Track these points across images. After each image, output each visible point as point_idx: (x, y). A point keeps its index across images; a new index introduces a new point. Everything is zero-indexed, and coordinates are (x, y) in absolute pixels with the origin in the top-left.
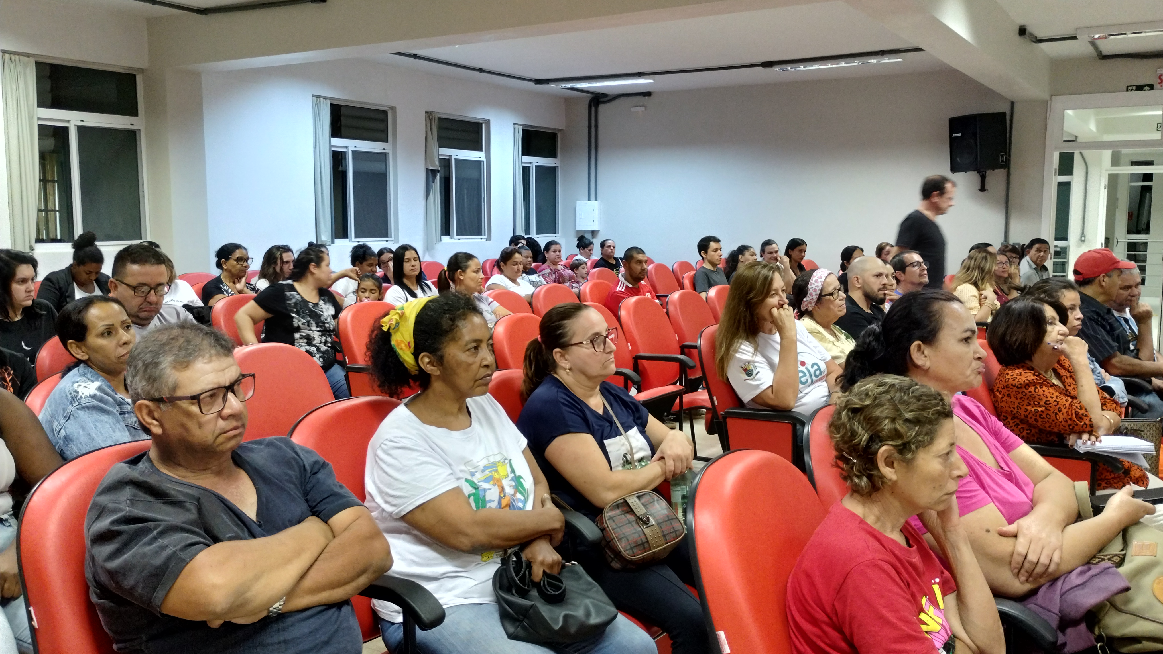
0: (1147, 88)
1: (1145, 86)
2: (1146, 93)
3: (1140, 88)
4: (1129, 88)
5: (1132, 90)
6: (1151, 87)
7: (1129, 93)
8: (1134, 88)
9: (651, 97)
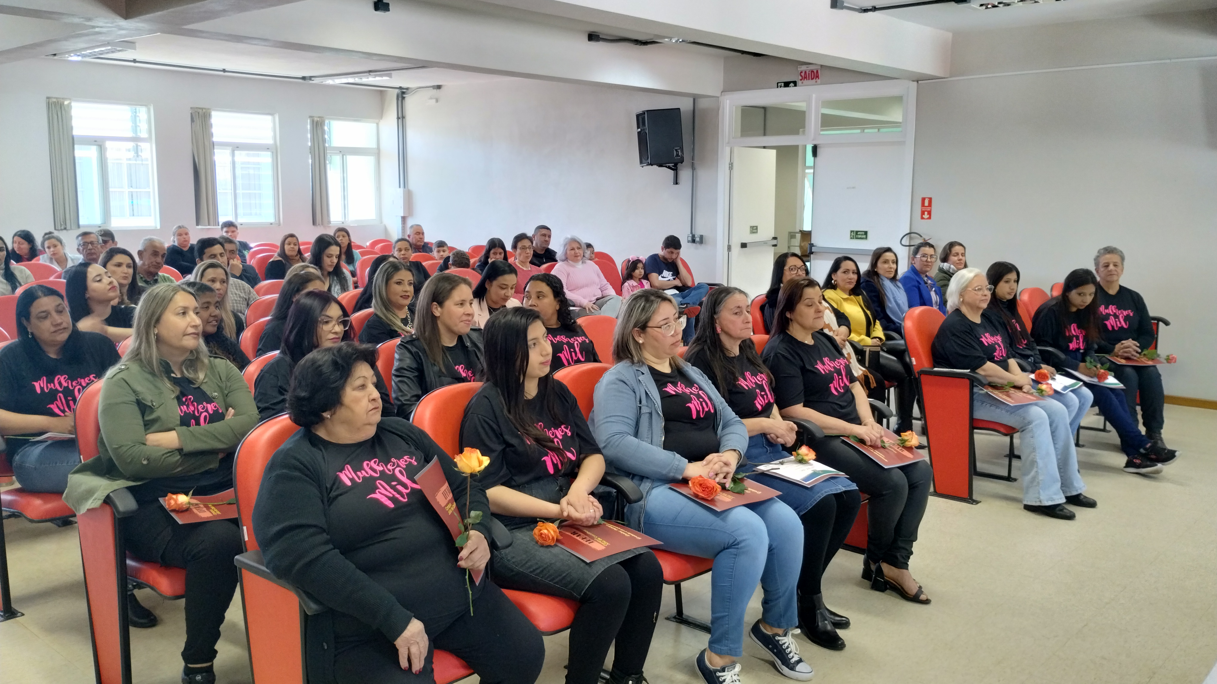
0: (792, 84)
1: (790, 83)
2: (791, 89)
3: (787, 84)
4: (779, 84)
5: (781, 86)
6: (795, 84)
7: (779, 89)
8: (783, 84)
9: (441, 90)
